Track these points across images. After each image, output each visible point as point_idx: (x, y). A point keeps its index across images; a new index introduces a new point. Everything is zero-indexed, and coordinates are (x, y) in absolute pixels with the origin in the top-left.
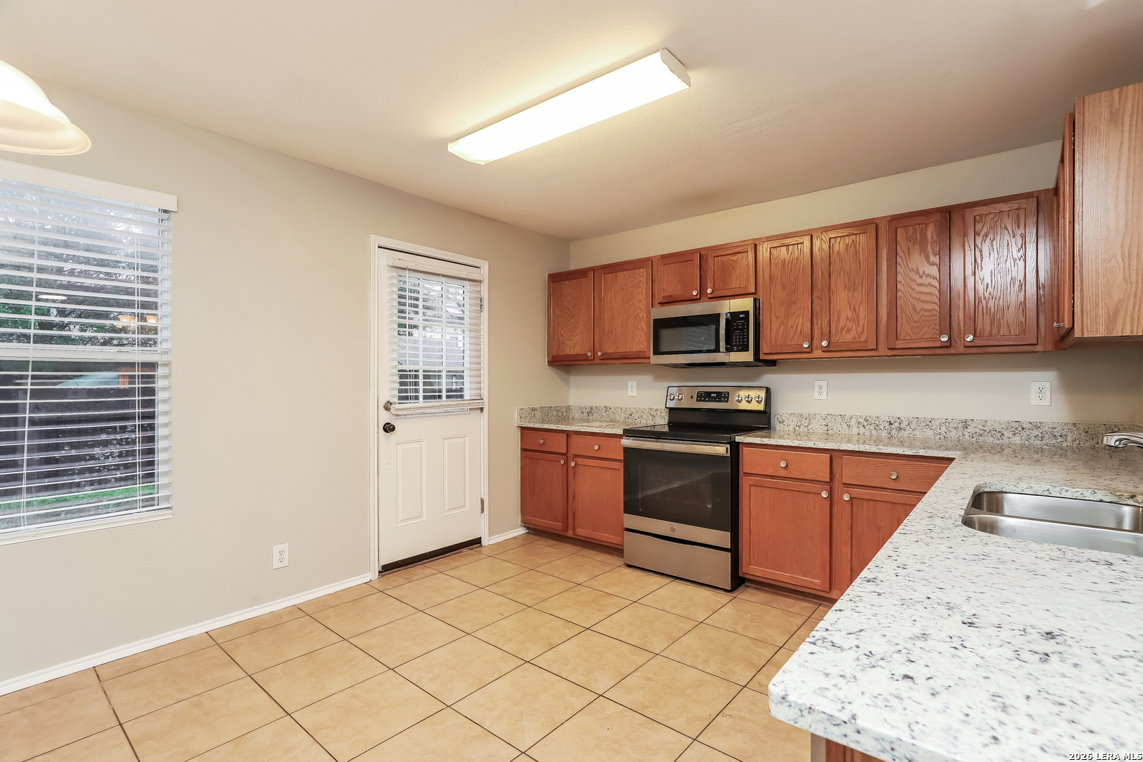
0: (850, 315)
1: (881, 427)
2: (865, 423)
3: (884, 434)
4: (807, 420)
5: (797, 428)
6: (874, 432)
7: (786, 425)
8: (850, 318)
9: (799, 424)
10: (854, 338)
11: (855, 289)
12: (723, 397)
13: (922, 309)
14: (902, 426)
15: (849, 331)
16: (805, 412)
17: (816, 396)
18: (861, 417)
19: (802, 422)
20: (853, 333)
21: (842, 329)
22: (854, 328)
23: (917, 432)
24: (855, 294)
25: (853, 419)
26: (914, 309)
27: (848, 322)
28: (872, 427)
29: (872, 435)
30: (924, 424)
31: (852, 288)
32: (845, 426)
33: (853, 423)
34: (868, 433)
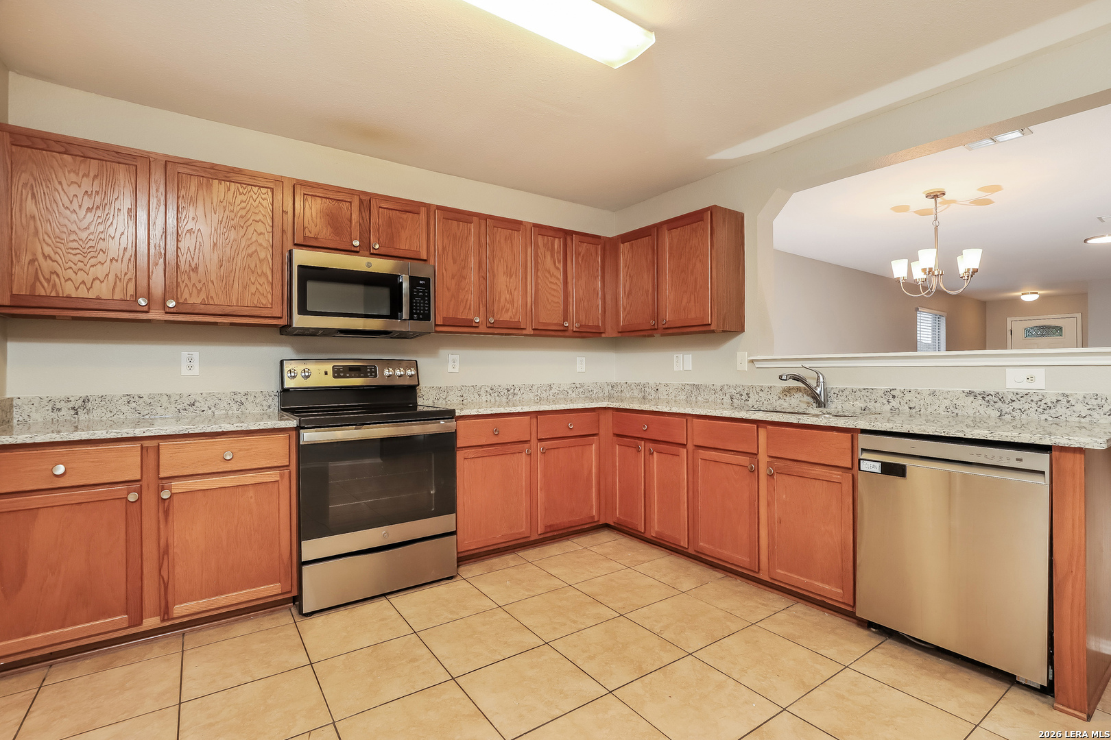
0: (508, 296)
1: (502, 394)
2: (491, 392)
3: (504, 399)
4: (446, 393)
5: (436, 401)
6: (497, 398)
7: (425, 399)
8: (508, 299)
9: (438, 397)
10: (511, 318)
11: (511, 277)
12: (369, 372)
13: (552, 301)
14: (515, 392)
15: (507, 311)
16: (443, 385)
17: (450, 369)
18: (488, 386)
19: (441, 395)
20: (510, 314)
21: (502, 309)
22: (510, 310)
23: (524, 396)
24: (511, 280)
25: (483, 388)
26: (548, 300)
27: (506, 304)
28: (496, 395)
29: (496, 401)
30: (528, 389)
31: (509, 275)
32: (477, 396)
33: (482, 392)
34: (493, 400)
